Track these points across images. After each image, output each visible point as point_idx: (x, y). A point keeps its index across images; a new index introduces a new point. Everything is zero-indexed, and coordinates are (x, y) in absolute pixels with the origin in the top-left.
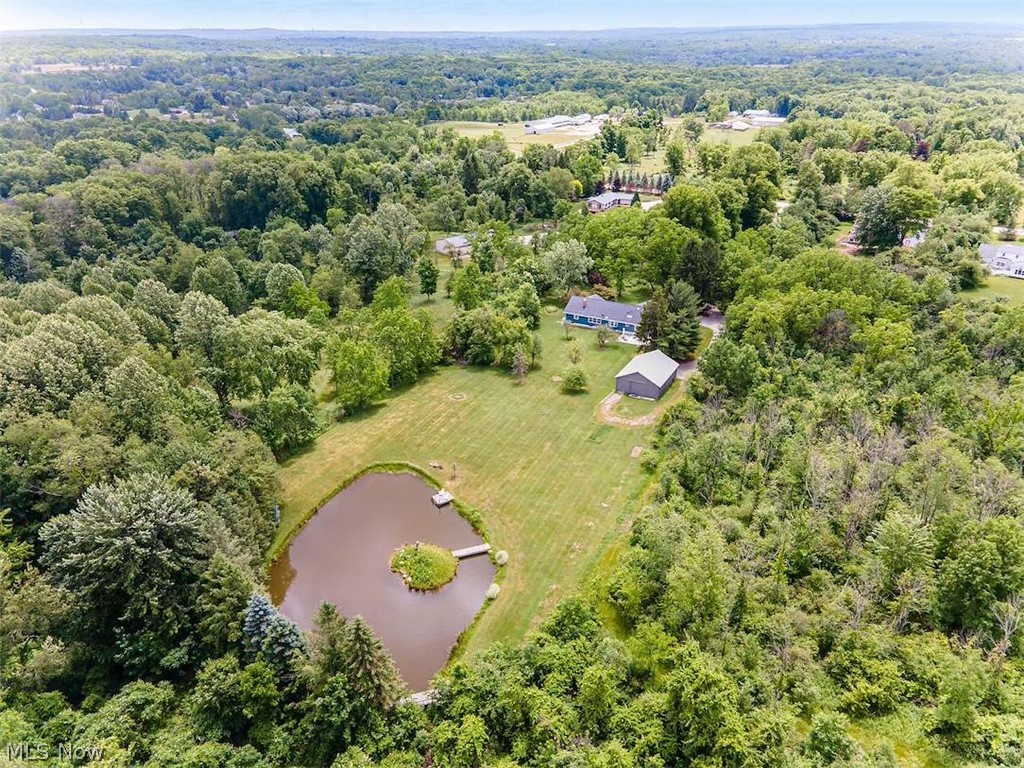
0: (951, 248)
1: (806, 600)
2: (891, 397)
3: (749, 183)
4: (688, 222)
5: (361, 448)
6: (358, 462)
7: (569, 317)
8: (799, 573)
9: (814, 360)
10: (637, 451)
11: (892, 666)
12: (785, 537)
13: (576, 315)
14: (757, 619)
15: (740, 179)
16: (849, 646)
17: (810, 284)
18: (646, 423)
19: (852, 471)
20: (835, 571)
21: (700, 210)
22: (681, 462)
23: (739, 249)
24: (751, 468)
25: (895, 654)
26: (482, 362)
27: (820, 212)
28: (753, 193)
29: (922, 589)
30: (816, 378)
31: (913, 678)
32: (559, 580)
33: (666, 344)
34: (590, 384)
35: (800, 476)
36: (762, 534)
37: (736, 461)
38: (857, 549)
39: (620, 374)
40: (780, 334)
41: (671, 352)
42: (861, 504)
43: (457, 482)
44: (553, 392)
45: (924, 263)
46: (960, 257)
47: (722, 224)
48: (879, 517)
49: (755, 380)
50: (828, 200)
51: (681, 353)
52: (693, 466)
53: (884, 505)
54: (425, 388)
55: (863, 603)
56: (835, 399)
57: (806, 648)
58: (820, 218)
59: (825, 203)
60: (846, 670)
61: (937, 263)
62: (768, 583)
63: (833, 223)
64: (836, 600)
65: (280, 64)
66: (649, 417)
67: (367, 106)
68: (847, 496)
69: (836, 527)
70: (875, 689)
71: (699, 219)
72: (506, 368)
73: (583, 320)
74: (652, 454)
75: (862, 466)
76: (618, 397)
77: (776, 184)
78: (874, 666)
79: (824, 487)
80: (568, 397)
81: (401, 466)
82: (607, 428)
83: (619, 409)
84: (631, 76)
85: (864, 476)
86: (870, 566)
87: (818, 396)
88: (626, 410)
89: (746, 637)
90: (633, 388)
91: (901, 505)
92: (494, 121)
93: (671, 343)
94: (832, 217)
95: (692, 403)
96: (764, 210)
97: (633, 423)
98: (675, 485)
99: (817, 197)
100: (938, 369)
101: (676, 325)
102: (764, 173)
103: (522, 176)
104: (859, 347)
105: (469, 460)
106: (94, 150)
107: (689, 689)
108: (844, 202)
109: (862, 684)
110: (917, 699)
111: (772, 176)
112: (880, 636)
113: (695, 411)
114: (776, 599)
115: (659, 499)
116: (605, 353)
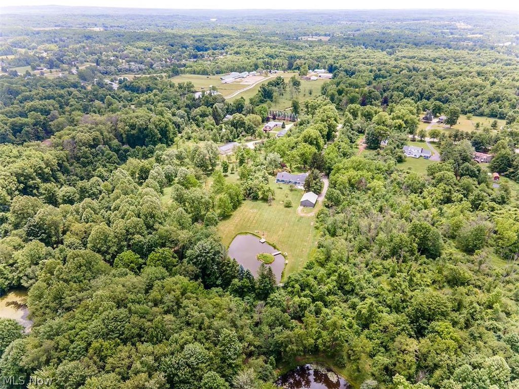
0: (395, 148)
1: (362, 256)
2: (379, 204)
3: (328, 123)
4: (311, 143)
5: (233, 228)
6: (234, 232)
7: (278, 180)
8: (360, 250)
9: (357, 194)
10: (312, 224)
11: (381, 266)
12: (356, 243)
13: (280, 179)
14: (352, 261)
15: (325, 123)
16: (372, 264)
17: (354, 169)
18: (312, 215)
19: (370, 225)
20: (368, 249)
21: (315, 139)
22: (327, 226)
23: (328, 151)
24: (345, 226)
25: (381, 264)
26: (255, 198)
27: (352, 132)
28: (330, 126)
29: (386, 250)
30: (358, 198)
31: (385, 269)
32: (302, 258)
33: (313, 190)
34: (293, 204)
35: (358, 227)
36: (350, 243)
37: (340, 224)
38: (373, 244)
39: (302, 200)
40: (347, 185)
41: (315, 192)
42: (373, 233)
43: (265, 236)
44: (282, 207)
45: (387, 154)
46: (397, 152)
47: (321, 141)
48: (377, 236)
49: (341, 201)
50: (355, 127)
51: (318, 192)
52: (330, 226)
53: (378, 233)
54: (242, 208)
55: (374, 255)
56: (364, 205)
57: (363, 265)
58: (352, 134)
59: (354, 128)
60: (372, 269)
61: (391, 154)
62: (353, 253)
63: (357, 135)
64: (368, 256)
65: (80, 36)
66: (313, 213)
67: (139, 65)
68: (369, 232)
69: (367, 239)
70: (378, 271)
71: (315, 142)
72: (265, 200)
73: (282, 181)
74: (318, 224)
75: (372, 223)
76: (302, 207)
77: (337, 122)
78: (377, 267)
79: (364, 229)
80: (287, 208)
81: (246, 233)
82: (302, 217)
83: (304, 211)
84: (260, 46)
85: (373, 226)
86: (375, 248)
87: (359, 204)
88: (305, 211)
89: (350, 265)
90: (306, 204)
91: (382, 233)
92: (204, 74)
93: (315, 189)
94: (357, 133)
95: (325, 208)
96: (333, 133)
97: (309, 215)
98: (327, 232)
99: (351, 126)
100: (390, 194)
101: (316, 184)
102: (333, 119)
103: (241, 119)
104: (369, 189)
105: (266, 229)
106: (45, 107)
107: (342, 273)
108: (360, 127)
109: (375, 270)
110: (386, 273)
111: (335, 120)
112: (378, 261)
113: (326, 210)
114: (356, 256)
115: (322, 236)
116: (293, 192)
